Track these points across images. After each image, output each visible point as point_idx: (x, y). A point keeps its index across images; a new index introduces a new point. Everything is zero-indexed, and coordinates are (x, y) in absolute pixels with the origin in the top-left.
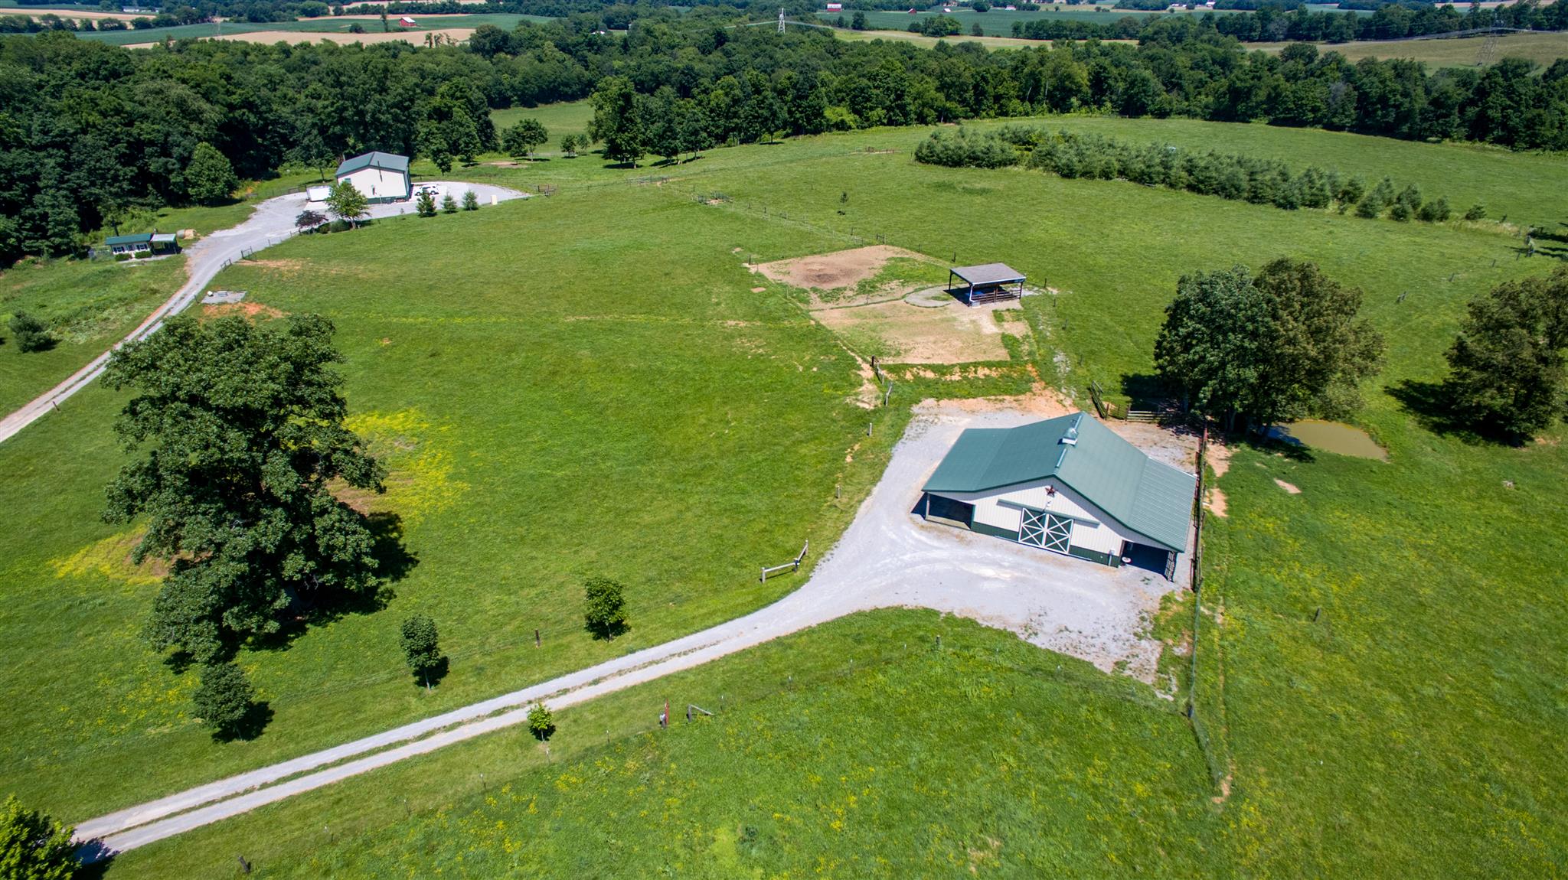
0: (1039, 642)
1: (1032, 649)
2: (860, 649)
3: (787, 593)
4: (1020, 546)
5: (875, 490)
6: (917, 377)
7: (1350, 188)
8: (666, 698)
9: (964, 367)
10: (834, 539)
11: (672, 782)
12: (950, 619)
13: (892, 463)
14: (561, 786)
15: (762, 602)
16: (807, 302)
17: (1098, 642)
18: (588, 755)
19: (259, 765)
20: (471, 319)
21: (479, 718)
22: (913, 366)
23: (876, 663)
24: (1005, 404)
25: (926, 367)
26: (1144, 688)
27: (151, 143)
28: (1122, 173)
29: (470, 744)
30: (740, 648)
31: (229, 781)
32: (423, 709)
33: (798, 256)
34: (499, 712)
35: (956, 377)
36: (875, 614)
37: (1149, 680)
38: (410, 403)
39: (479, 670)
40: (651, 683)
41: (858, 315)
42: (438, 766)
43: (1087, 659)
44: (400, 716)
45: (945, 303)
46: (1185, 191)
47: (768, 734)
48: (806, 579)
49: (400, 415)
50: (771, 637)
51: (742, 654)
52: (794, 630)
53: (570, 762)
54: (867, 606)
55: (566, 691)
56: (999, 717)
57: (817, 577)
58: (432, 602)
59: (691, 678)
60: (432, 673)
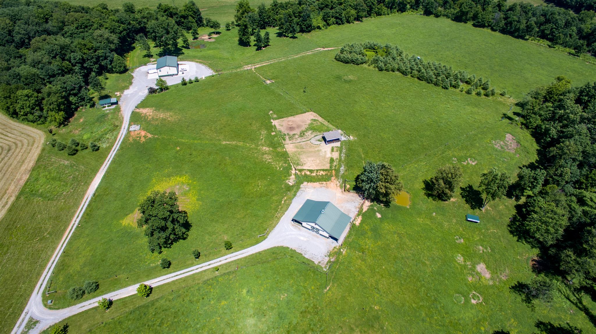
0: (306, 256)
1: (304, 258)
2: (273, 255)
3: (263, 241)
4: (311, 231)
5: (286, 213)
6: (305, 174)
7: (469, 80)
8: (238, 264)
9: (317, 170)
10: (274, 227)
11: (237, 280)
12: (291, 249)
13: (291, 205)
14: (219, 280)
15: (257, 242)
16: (284, 140)
17: (317, 257)
18: (225, 274)
19: (171, 273)
20: (199, 141)
21: (206, 266)
22: (305, 170)
23: (275, 259)
24: (323, 185)
25: (308, 170)
26: (322, 267)
27: (102, 56)
28: (398, 70)
29: (205, 271)
30: (251, 254)
31: (166, 276)
32: (196, 263)
33: (286, 117)
34: (209, 265)
35: (314, 174)
36: (278, 248)
37: (323, 266)
38: (186, 173)
39: (206, 255)
40: (236, 260)
41: (297, 147)
42: (200, 275)
43: (314, 261)
44: (192, 265)
45: (320, 142)
46: (416, 79)
47: (254, 272)
48: (267, 237)
49: (184, 177)
50: (258, 251)
51: (252, 255)
52: (262, 250)
53: (221, 276)
54: (276, 245)
55: (221, 261)
56: (294, 272)
57: (269, 237)
58: (196, 238)
59: (242, 260)
60: (198, 256)
